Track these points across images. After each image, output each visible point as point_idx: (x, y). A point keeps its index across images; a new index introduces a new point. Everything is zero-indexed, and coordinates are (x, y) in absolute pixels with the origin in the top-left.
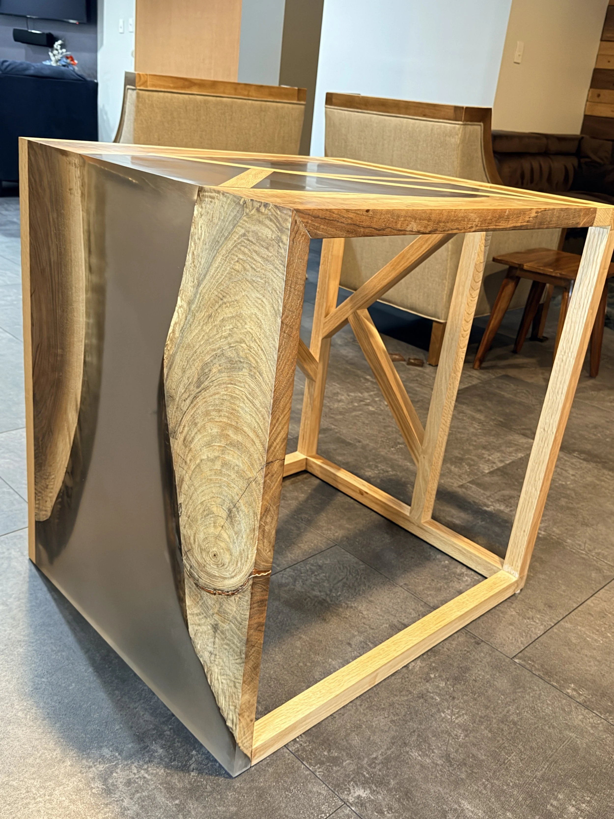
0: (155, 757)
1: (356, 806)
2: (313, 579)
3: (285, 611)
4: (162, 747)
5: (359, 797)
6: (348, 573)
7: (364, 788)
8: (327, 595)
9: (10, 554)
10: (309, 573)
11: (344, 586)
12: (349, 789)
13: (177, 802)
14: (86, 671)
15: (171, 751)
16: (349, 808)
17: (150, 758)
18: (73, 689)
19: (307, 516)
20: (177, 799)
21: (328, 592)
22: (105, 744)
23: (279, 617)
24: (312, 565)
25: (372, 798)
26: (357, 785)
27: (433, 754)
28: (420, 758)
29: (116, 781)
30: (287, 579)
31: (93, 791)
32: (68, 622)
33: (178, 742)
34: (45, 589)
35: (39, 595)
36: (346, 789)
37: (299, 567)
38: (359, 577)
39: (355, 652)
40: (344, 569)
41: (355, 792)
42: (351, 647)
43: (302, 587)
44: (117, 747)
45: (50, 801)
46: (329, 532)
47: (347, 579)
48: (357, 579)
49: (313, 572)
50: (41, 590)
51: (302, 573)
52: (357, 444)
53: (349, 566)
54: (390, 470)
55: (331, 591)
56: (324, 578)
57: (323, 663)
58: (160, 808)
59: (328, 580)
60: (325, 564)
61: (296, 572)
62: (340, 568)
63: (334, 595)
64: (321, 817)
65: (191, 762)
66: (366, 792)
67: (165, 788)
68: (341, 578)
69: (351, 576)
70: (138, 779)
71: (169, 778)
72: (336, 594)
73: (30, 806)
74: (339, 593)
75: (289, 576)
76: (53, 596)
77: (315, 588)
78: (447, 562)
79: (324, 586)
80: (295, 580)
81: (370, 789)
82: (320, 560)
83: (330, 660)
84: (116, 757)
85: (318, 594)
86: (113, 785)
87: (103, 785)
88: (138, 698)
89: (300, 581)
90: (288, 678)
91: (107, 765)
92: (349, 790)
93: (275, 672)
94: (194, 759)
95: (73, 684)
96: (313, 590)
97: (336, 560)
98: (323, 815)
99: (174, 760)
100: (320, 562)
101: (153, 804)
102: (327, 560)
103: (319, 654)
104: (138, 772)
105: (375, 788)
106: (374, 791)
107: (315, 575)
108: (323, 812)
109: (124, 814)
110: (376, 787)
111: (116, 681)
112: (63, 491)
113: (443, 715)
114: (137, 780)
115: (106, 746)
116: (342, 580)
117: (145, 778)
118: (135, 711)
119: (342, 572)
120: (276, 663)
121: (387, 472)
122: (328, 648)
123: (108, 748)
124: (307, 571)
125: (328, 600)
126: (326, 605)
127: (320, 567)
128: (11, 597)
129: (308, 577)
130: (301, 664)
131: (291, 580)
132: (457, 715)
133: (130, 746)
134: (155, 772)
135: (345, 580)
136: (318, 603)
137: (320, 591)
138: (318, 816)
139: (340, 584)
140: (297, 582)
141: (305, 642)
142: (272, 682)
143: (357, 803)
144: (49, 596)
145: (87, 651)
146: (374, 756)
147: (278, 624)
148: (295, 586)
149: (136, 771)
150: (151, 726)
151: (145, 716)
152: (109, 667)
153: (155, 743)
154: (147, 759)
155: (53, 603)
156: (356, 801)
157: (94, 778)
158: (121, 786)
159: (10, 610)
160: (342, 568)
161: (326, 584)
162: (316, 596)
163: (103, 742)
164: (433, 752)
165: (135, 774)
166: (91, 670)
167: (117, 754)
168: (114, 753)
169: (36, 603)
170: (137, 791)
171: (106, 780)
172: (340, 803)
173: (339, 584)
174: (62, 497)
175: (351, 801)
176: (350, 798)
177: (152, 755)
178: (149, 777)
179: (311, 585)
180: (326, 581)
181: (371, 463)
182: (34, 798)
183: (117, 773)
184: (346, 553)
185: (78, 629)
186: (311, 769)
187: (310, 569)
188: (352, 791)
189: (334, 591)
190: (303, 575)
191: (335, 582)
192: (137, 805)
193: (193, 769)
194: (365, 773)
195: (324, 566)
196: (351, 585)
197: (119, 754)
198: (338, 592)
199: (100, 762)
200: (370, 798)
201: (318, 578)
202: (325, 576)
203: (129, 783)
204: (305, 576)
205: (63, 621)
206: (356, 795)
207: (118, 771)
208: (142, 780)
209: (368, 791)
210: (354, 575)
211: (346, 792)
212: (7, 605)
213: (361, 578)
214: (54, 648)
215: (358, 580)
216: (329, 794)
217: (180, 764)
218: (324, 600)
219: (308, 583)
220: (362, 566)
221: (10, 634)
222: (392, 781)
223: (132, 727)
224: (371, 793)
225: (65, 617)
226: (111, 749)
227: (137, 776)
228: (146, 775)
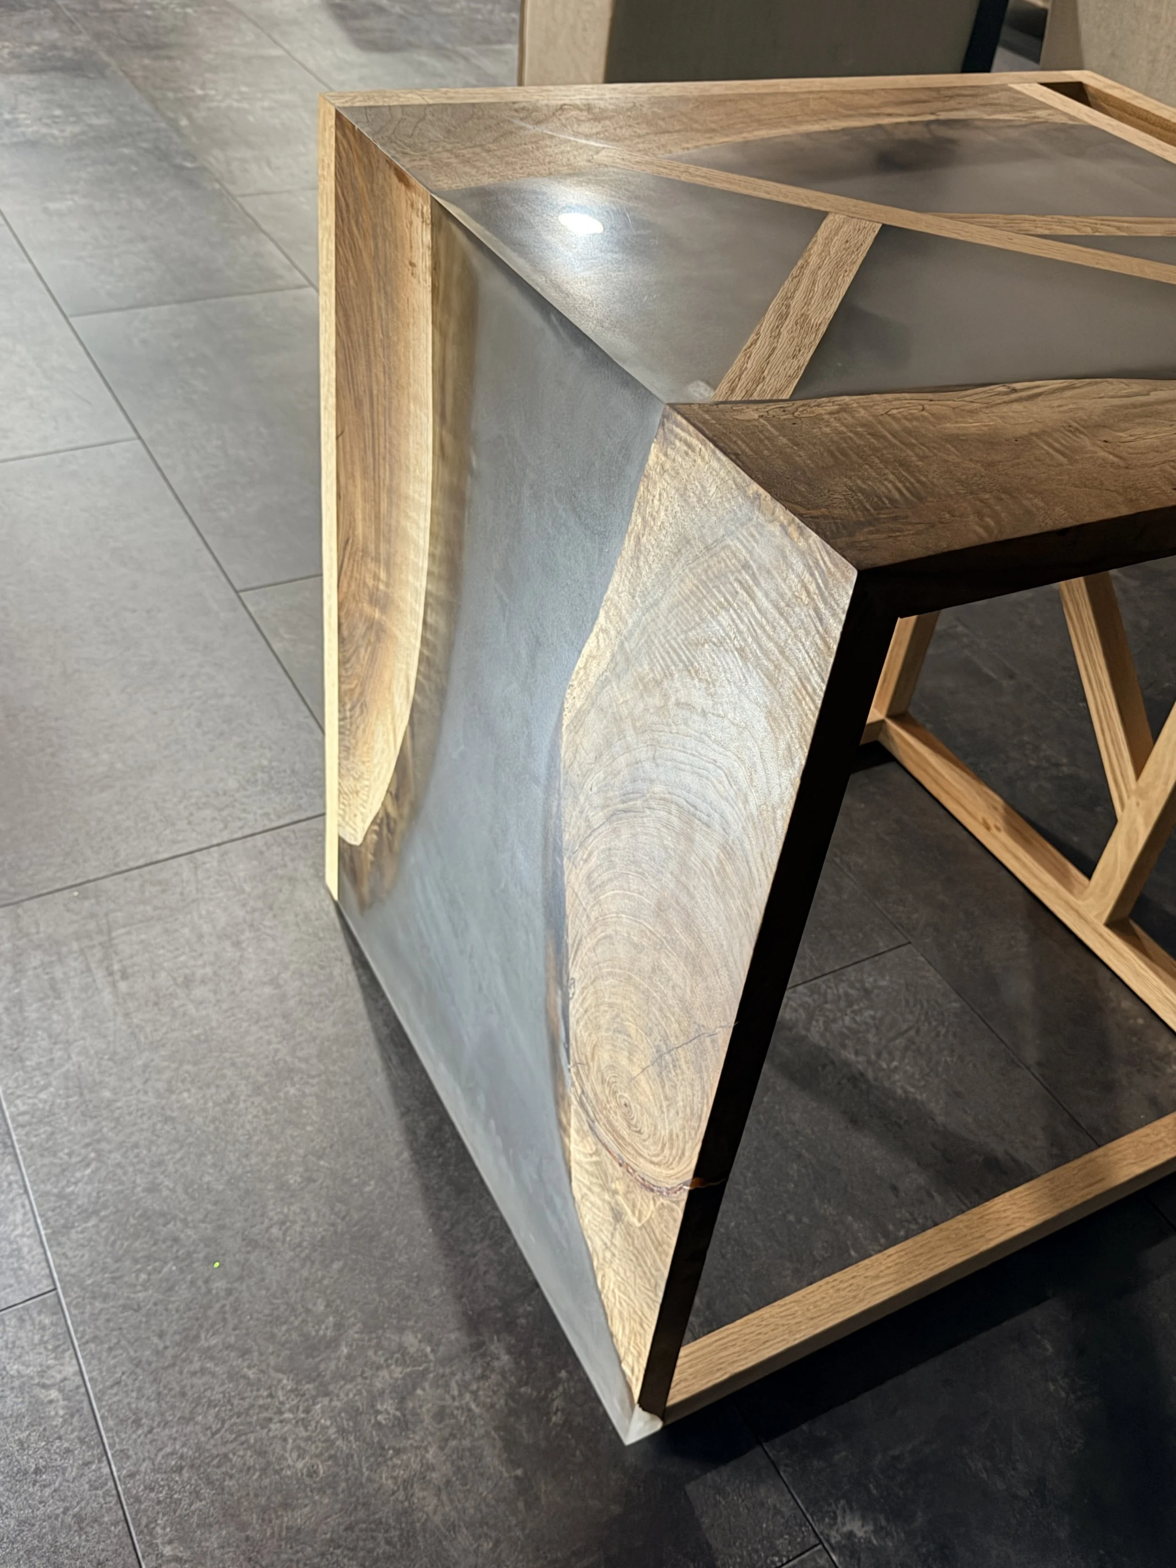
0: (493, 1370)
1: (841, 1554)
2: (847, 1019)
3: (778, 1088)
4: (509, 1352)
5: (851, 1535)
6: (923, 1018)
7: (864, 1518)
8: (869, 1062)
9: (296, 869)
10: (842, 1004)
11: (907, 1048)
12: (835, 1513)
13: (519, 1472)
14: (399, 1155)
15: (523, 1363)
16: (826, 1556)
17: (484, 1370)
18: (371, 1192)
19: (860, 861)
20: (519, 1466)
21: (873, 1057)
22: (411, 1323)
23: (765, 1099)
24: (852, 986)
25: (875, 1542)
26: (851, 1509)
27: (1013, 1473)
28: (984, 1476)
29: (421, 1407)
30: (796, 1010)
31: (380, 1418)
32: (380, 1042)
33: (539, 1345)
34: (348, 959)
35: (336, 972)
36: (828, 1512)
37: (824, 987)
38: (943, 1031)
39: (903, 1211)
40: (915, 1005)
41: (844, 1524)
42: (897, 1196)
43: (822, 1035)
44: (432, 1335)
45: (305, 1423)
46: (901, 908)
47: (918, 1032)
48: (938, 1035)
49: (850, 1004)
50: (341, 960)
51: (826, 1002)
52: (1005, 683)
53: (928, 1001)
54: (1065, 761)
55: (879, 1055)
56: (871, 1022)
57: (835, 1223)
58: (488, 1479)
59: (877, 1028)
60: (879, 988)
61: (816, 996)
62: (907, 1002)
63: (885, 1066)
64: (773, 1562)
65: (555, 1393)
66: (866, 1528)
67: (502, 1439)
68: (905, 1027)
69: (926, 1024)
70: (457, 1408)
71: (512, 1419)
72: (888, 1065)
73: (272, 1426)
74: (895, 1063)
75: (800, 1005)
76: (359, 977)
77: (849, 1043)
78: (1140, 1021)
79: (868, 1042)
80: (811, 1017)
81: (875, 1524)
82: (870, 975)
83: (850, 1218)
84: (426, 1356)
85: (852, 1057)
86: (414, 1413)
87: (397, 1409)
88: (482, 1235)
89: (821, 1020)
90: (760, 1244)
91: (408, 1370)
92: (835, 1518)
93: (738, 1225)
94: (561, 1389)
95: (372, 1183)
96: (844, 1046)
97: (902, 981)
98: (776, 1559)
99: (526, 1384)
100: (869, 982)
101: (476, 1468)
102: (883, 977)
103: (829, 1201)
104: (461, 1395)
105: (884, 1523)
106: (882, 1528)
107: (853, 1012)
108: (778, 1553)
109: (424, 1478)
110: (887, 1520)
111: (448, 1188)
112: (382, 819)
113: (1052, 1387)
114: (455, 1412)
115: (412, 1327)
116: (907, 1031)
117: (470, 1410)
118: (472, 1261)
119: (912, 1012)
120: (742, 1205)
121: (1057, 765)
122: (849, 1189)
123: (415, 1333)
124: (839, 997)
125: (870, 1075)
126: (864, 1087)
127: (867, 992)
128: (286, 968)
129: (839, 1015)
130: (791, 1218)
131: (803, 1014)
132: (1080, 1394)
133: (453, 1337)
134: (488, 1400)
135: (912, 1033)
136: (849, 1080)
137: (857, 1053)
138: (766, 1557)
139: (900, 1042)
140: (814, 1023)
141: (805, 1167)
142: (729, 1248)
143: (844, 1546)
144: (352, 977)
145: (406, 1112)
146: (896, 1452)
147: (761, 1117)
148: (808, 1030)
149: (456, 1393)
150: (496, 1300)
151: (488, 1276)
152: (439, 1156)
153: (499, 1340)
154: (479, 1371)
155: (358, 995)
156: (843, 1542)
157: (383, 1392)
158: (427, 1419)
159: (283, 998)
160: (911, 1004)
161: (871, 1037)
162: (846, 1064)
163: (408, 1320)
164: (1014, 1469)
165: (454, 1398)
166: (406, 1155)
167: (428, 1349)
168: (423, 1345)
169: (330, 990)
170: (453, 1436)
171: (402, 1400)
172: (813, 1540)
173: (897, 1042)
174: (380, 825)
175: (833, 1541)
176: (833, 1533)
177: (488, 1364)
178: (477, 1410)
179: (841, 1034)
180: (873, 1031)
181: (1026, 738)
182: (280, 1412)
183: (424, 1390)
184: (928, 967)
185: (395, 1060)
186: (771, 1455)
187: (847, 994)
188: (839, 1519)
189: (885, 1055)
190: (828, 1006)
191: (891, 1034)
192: (449, 1464)
193: (557, 1410)
194: (871, 1486)
195: (876, 991)
196: (923, 1047)
197: (433, 1351)
198: (893, 1060)
199: (397, 1361)
200: (870, 1542)
201: (858, 1018)
202: (873, 1018)
203: (440, 1415)
204: (830, 1011)
205: (371, 1038)
206: (845, 1529)
207: (427, 1385)
208: (466, 1414)
209: (870, 1527)
210: (934, 1023)
211: (827, 1520)
212: (278, 986)
213: (947, 1032)
214: (349, 1097)
215: (941, 1038)
216: (795, 1517)
217: (535, 1394)
218: (862, 1074)
219: (835, 1027)
220: (954, 1005)
221: (277, 1051)
222: (920, 1514)
223: (461, 1297)
224: (875, 1532)
225: (375, 1029)
226: (419, 1336)
227: (456, 1404)
228: (473, 1406)
